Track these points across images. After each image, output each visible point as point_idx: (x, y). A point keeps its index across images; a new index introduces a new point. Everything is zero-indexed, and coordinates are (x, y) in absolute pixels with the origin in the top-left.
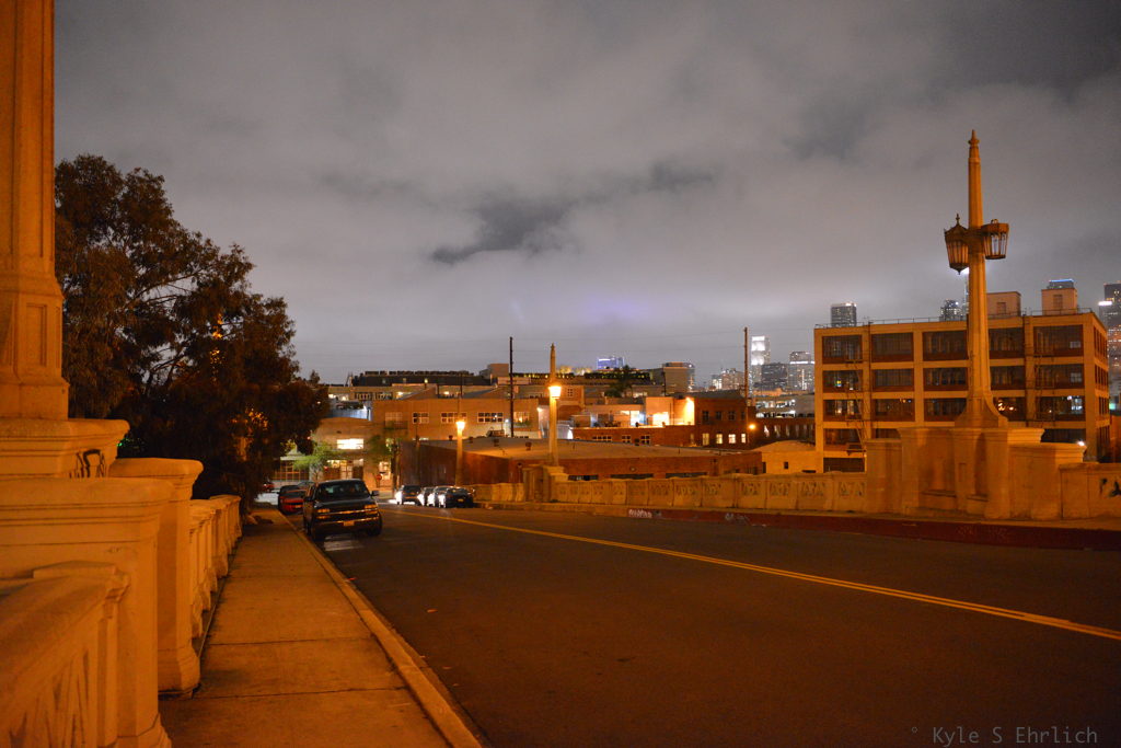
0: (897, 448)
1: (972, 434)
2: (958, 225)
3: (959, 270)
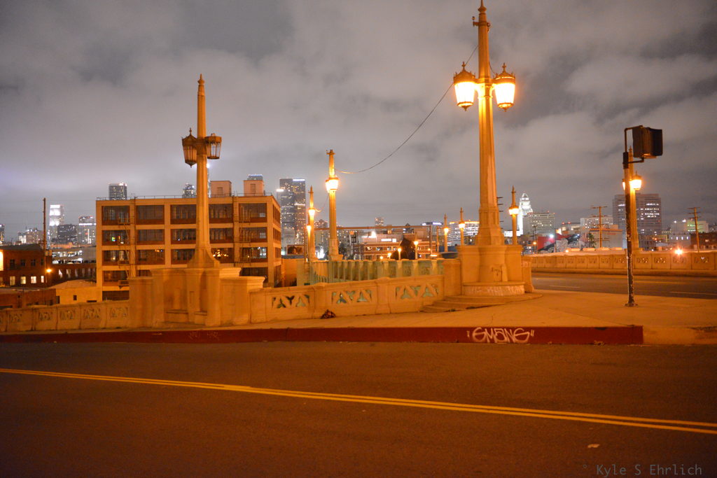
0: (150, 283)
1: (198, 272)
2: (190, 135)
3: (191, 165)
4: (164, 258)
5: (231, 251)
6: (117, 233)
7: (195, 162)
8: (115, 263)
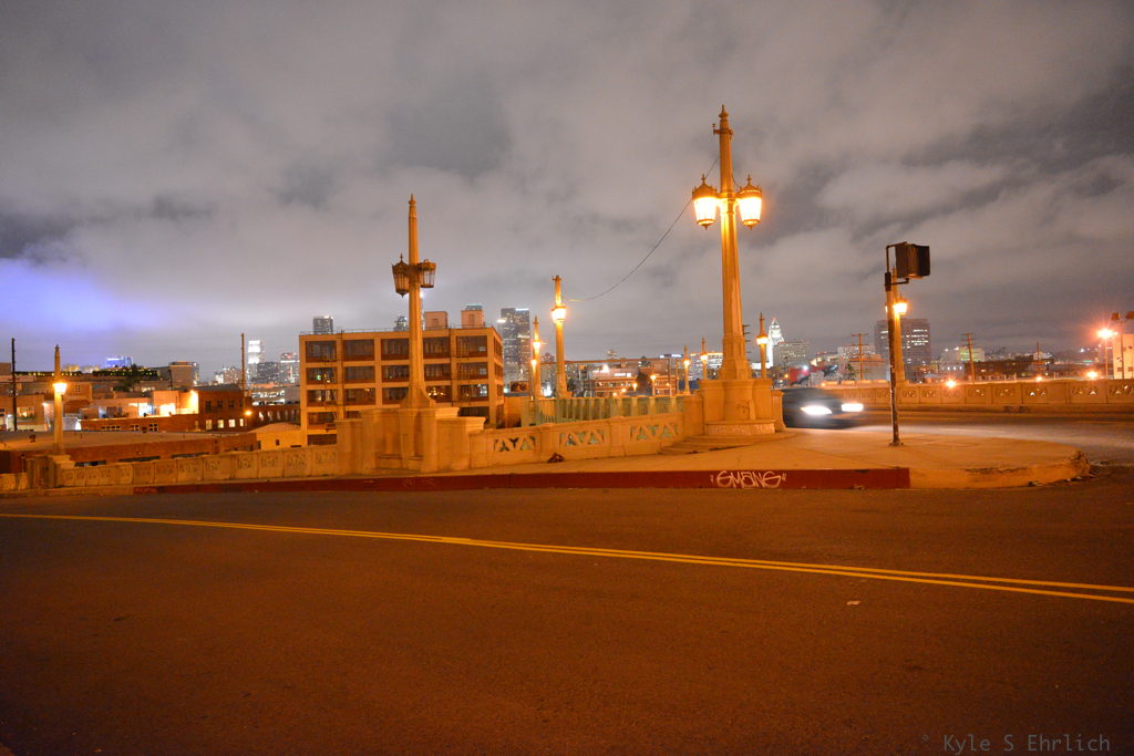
0: (360, 426)
1: (412, 413)
2: (402, 262)
3: (403, 295)
4: (374, 396)
5: (448, 388)
6: (323, 371)
7: (407, 291)
8: (321, 404)
